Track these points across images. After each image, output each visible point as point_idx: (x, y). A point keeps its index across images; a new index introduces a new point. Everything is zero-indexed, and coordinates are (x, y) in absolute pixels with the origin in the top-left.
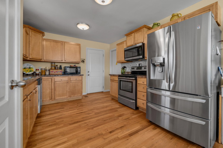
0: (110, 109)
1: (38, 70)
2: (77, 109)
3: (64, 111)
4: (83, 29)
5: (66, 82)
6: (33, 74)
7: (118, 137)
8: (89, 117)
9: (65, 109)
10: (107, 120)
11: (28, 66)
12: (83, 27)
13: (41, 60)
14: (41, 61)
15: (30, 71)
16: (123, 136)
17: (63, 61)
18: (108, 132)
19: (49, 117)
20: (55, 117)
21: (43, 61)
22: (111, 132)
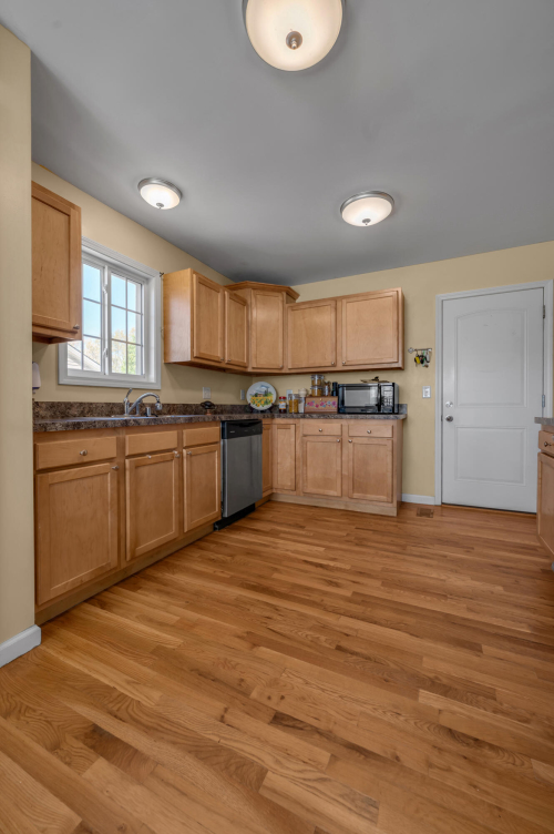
0: (447, 615)
1: (284, 398)
2: (327, 548)
3: (290, 537)
4: (364, 221)
5: (335, 439)
6: (270, 409)
7: (262, 773)
8: (315, 597)
9: (304, 533)
10: (353, 653)
11: (264, 389)
12: (366, 212)
13: (281, 369)
14: (283, 371)
15: (266, 403)
16: (286, 797)
17: (339, 368)
18: (273, 704)
19: (242, 538)
20: (251, 543)
21: (288, 372)
22: (279, 719)
